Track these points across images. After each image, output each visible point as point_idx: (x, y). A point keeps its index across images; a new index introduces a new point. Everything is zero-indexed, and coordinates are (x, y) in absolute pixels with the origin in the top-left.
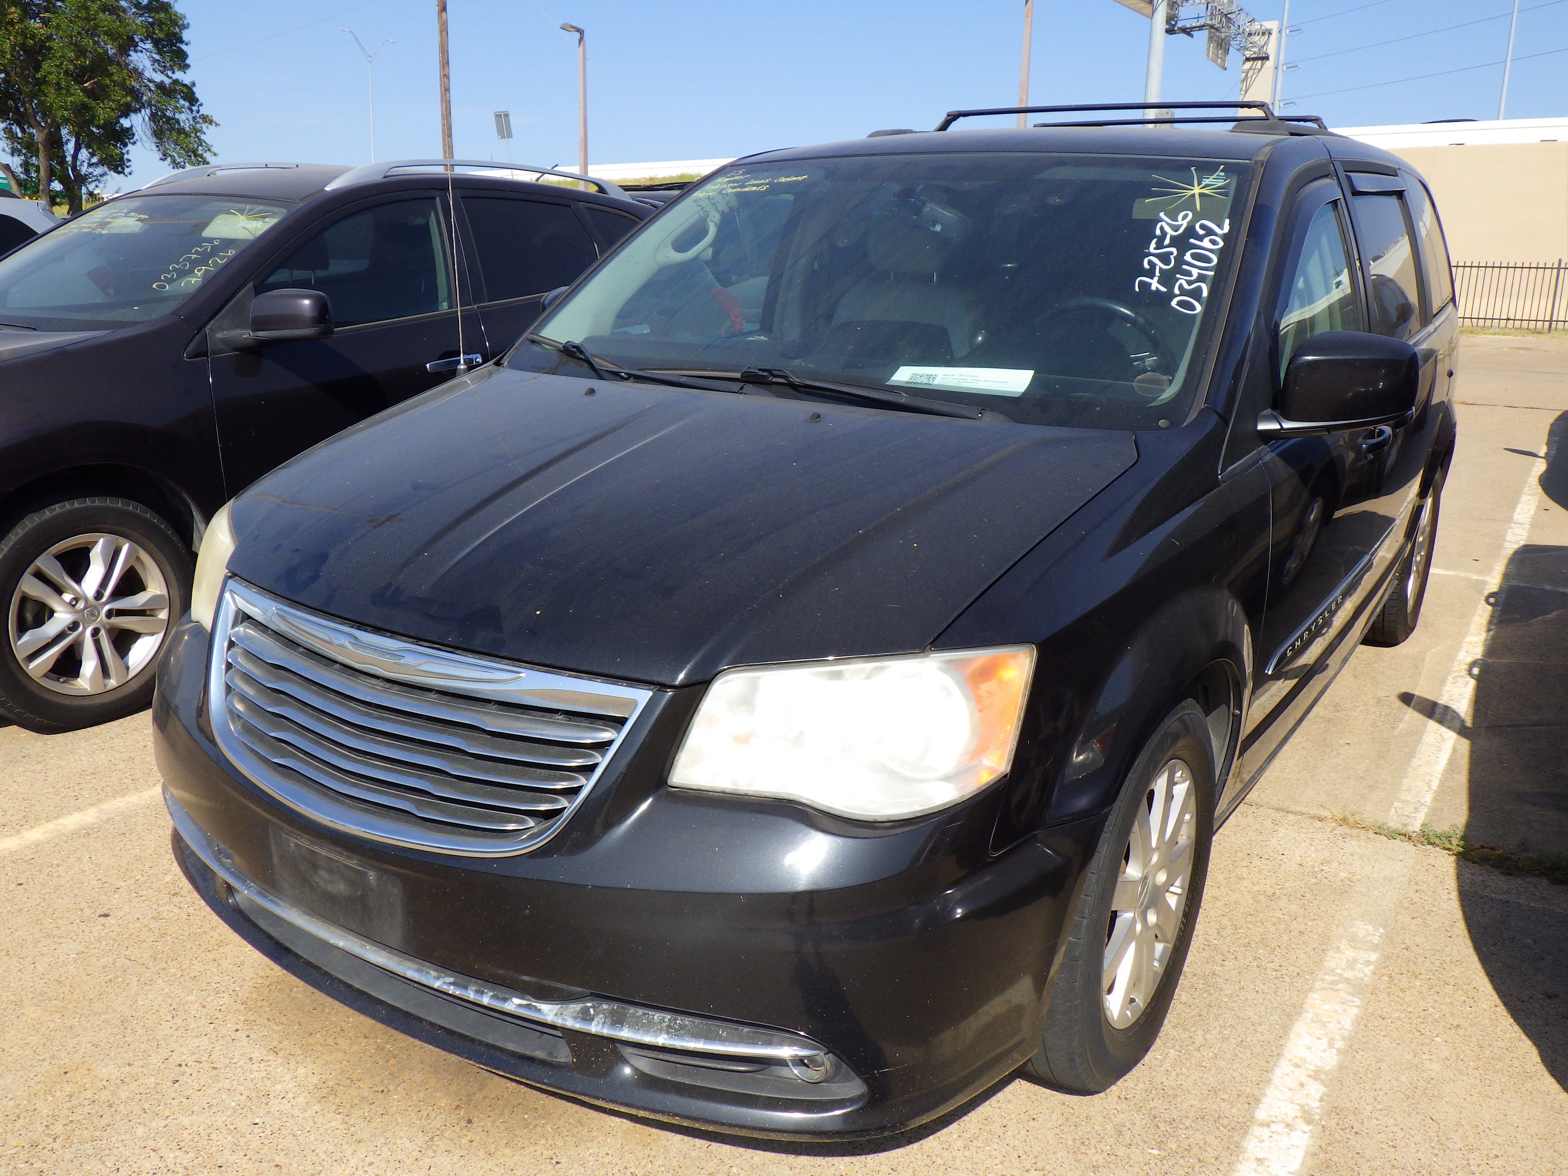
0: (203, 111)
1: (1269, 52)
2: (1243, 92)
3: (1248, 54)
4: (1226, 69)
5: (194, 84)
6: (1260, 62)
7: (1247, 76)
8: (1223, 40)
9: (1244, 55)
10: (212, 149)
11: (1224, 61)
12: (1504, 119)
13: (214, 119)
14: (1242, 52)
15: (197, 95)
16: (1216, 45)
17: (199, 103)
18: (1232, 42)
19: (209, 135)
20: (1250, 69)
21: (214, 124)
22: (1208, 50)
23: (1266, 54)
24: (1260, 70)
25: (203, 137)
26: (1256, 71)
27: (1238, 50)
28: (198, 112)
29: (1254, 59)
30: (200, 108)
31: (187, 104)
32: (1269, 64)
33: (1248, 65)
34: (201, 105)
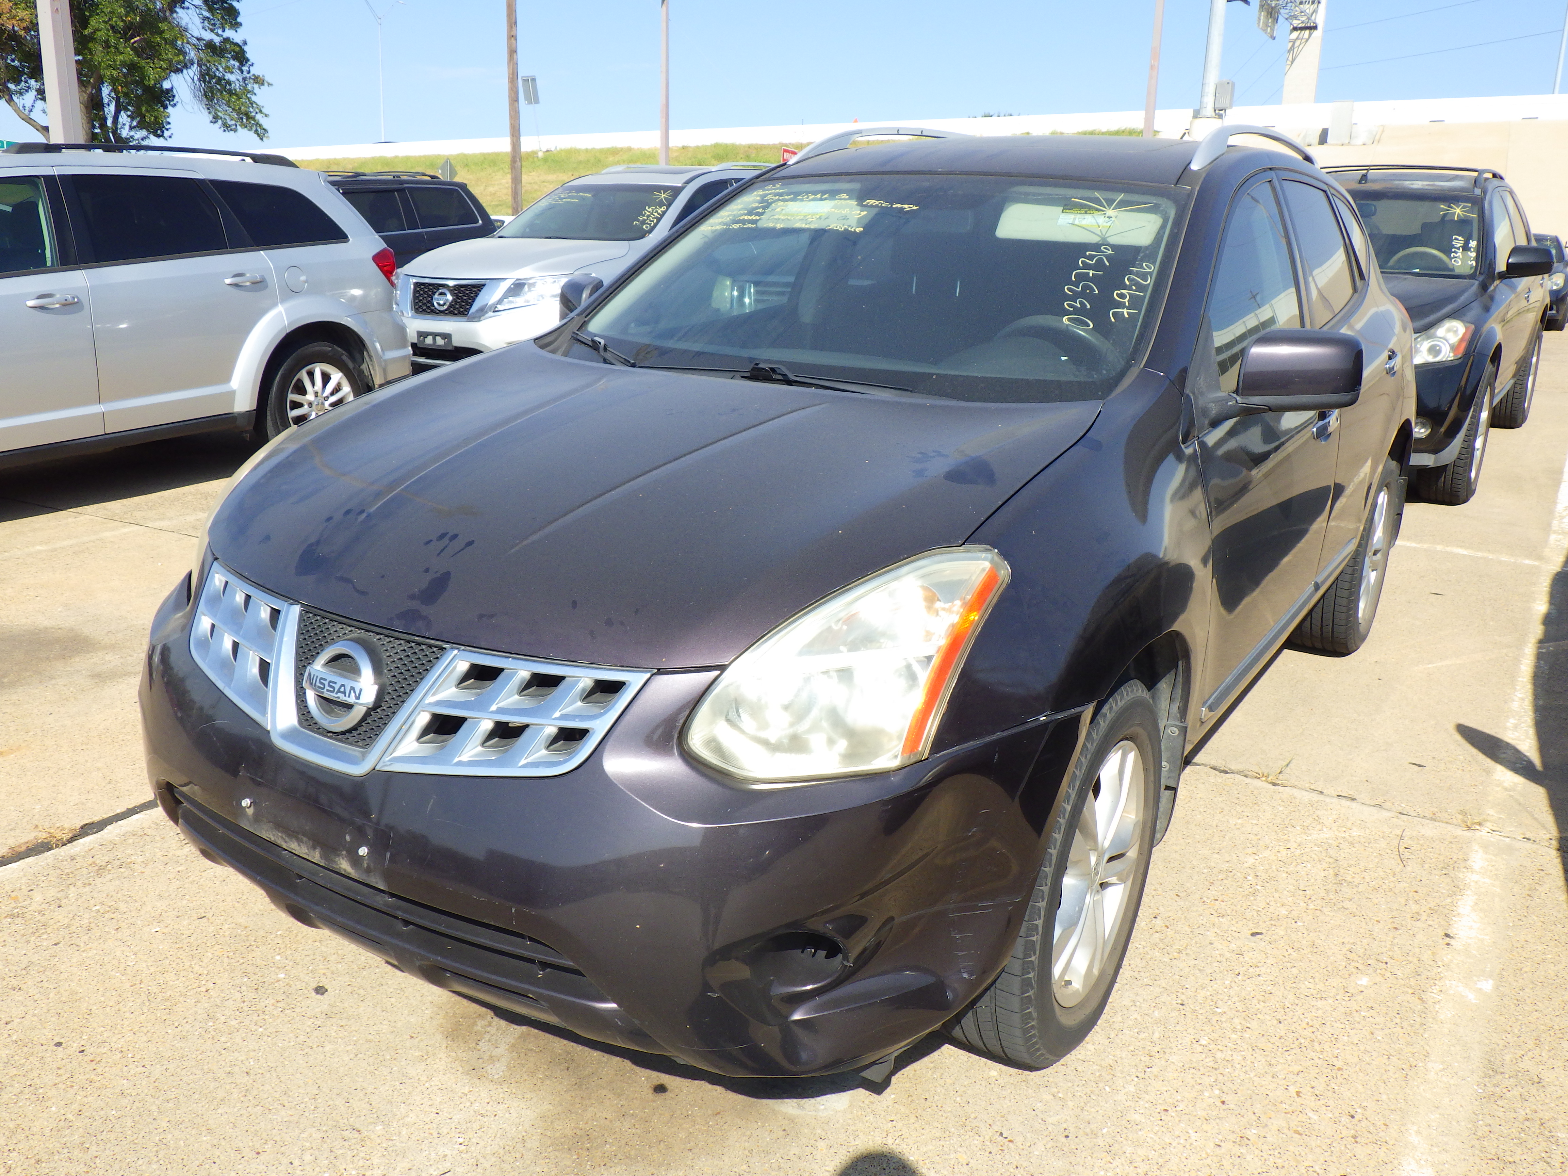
0: (253, 70)
1: (1317, 21)
2: (1289, 63)
3: (1296, 23)
4: (1274, 38)
5: (245, 43)
6: (1307, 32)
7: (1293, 45)
8: (1273, 8)
9: (1291, 24)
10: (264, 110)
11: (1272, 30)
12: (1560, 92)
13: (267, 79)
14: (1290, 21)
15: (248, 55)
16: (1266, 14)
17: (249, 63)
18: (1282, 11)
19: (261, 96)
20: (1297, 38)
21: (266, 84)
22: (1259, 19)
23: (1314, 23)
24: (1307, 40)
25: (254, 98)
26: (1303, 41)
27: (1287, 19)
28: (249, 72)
29: (1301, 29)
30: (251, 68)
31: (237, 64)
32: (1317, 34)
33: (1295, 34)
34: (252, 65)
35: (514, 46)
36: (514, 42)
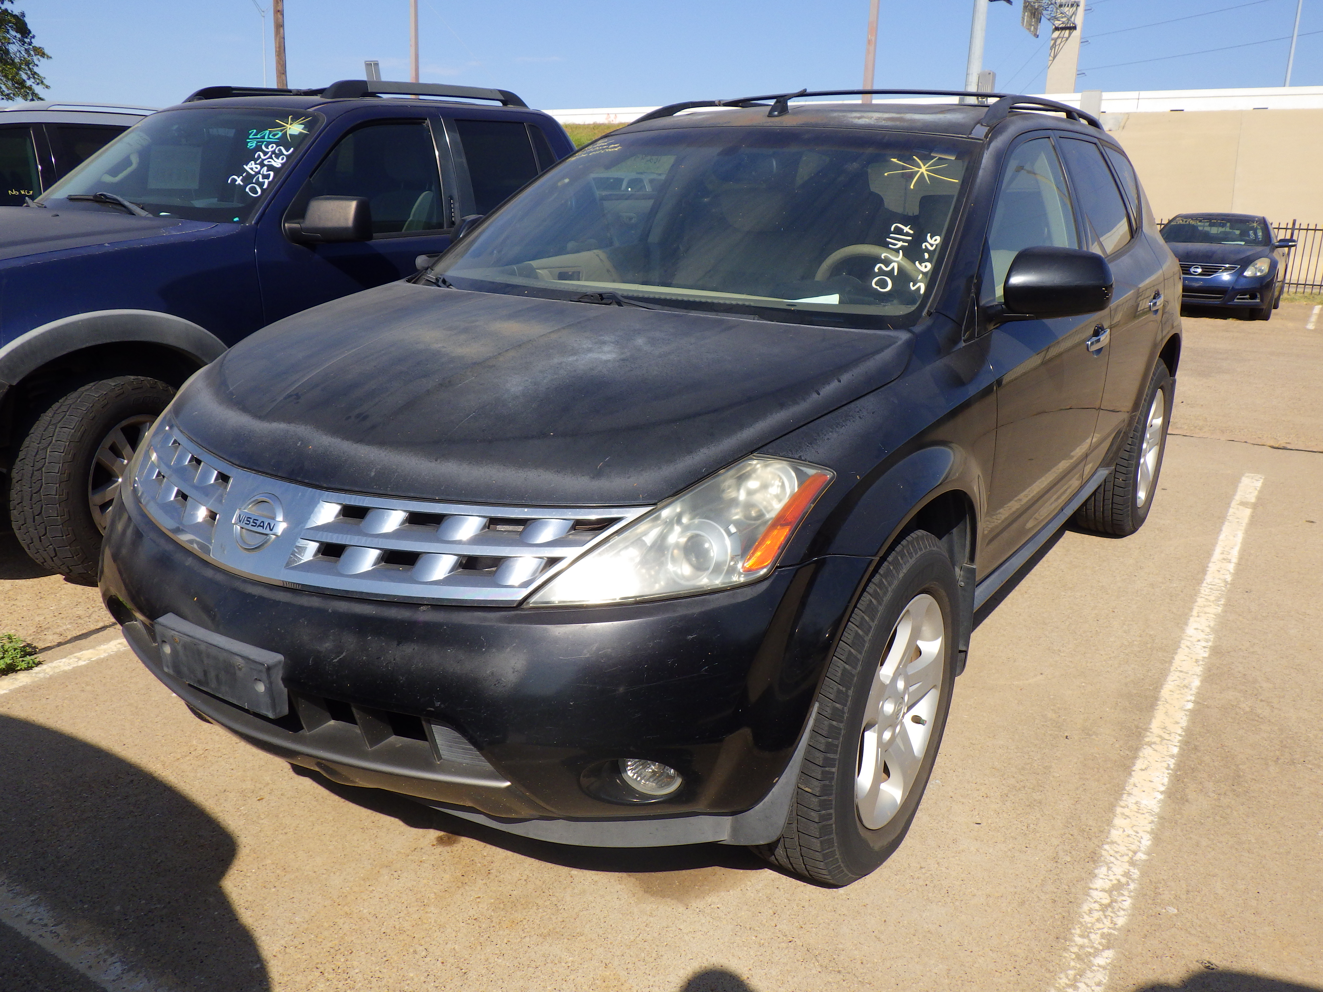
0: (36, 43)
1: (1076, 22)
2: (1051, 58)
3: (1057, 23)
4: (1038, 36)
5: (23, 15)
6: (1067, 32)
7: (1055, 43)
8: (1037, 9)
9: (1054, 25)
10: (45, 82)
11: (1036, 29)
12: (1289, 86)
13: (46, 51)
14: (1052, 21)
15: (29, 27)
16: (1029, 14)
17: (31, 35)
18: (1044, 12)
19: (42, 67)
20: (1058, 37)
21: (46, 57)
22: (1023, 19)
23: (1073, 24)
24: (1067, 39)
25: (36, 69)
26: (1064, 39)
27: (1049, 20)
28: (30, 44)
29: (1062, 29)
30: (33, 40)
31: (19, 36)
32: (1076, 33)
33: (1057, 33)
34: (34, 37)
35: (280, 20)
36: (280, 16)
